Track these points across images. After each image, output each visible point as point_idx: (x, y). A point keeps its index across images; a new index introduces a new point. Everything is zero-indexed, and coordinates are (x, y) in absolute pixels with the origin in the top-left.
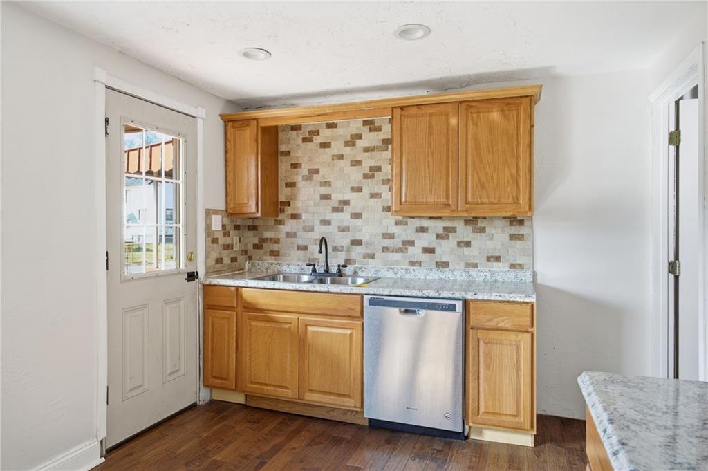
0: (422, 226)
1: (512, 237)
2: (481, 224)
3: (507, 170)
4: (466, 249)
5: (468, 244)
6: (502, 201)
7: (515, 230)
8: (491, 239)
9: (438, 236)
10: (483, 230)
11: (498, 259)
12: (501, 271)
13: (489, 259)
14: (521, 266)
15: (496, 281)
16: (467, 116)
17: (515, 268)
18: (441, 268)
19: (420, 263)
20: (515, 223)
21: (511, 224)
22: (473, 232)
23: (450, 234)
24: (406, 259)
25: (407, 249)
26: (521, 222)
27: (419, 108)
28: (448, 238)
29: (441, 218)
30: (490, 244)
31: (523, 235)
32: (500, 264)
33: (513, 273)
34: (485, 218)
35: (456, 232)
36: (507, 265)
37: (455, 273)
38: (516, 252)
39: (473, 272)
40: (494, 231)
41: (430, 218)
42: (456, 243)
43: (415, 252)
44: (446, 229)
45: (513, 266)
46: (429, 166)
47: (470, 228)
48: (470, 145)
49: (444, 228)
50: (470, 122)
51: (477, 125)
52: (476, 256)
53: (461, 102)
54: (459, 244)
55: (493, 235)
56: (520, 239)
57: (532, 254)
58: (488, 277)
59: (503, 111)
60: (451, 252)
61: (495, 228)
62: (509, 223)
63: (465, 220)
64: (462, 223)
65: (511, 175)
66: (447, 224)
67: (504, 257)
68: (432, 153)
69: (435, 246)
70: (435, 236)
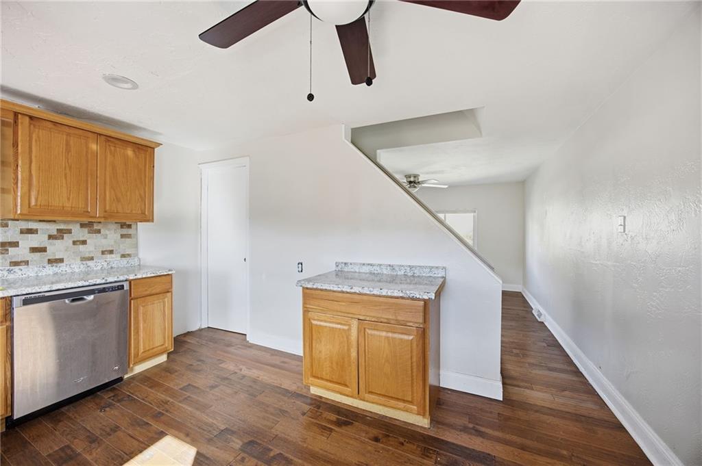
0: (30, 227)
1: (122, 236)
2: (96, 227)
3: (137, 192)
4: (81, 247)
5: (84, 242)
6: (134, 212)
7: (125, 231)
8: (106, 238)
9: (50, 237)
10: (99, 231)
11: (111, 252)
12: (114, 260)
13: (103, 253)
14: (129, 255)
15: (112, 268)
16: (106, 147)
17: (125, 257)
18: (55, 264)
19: (27, 263)
20: (125, 227)
21: (122, 227)
22: (89, 233)
23: (65, 235)
24: (6, 260)
25: (7, 250)
26: (129, 226)
27: (55, 125)
28: (63, 238)
29: (55, 221)
30: (104, 241)
31: (130, 235)
32: (113, 256)
33: (125, 261)
34: (100, 222)
35: (71, 233)
36: (119, 255)
37: (73, 267)
38: (126, 246)
39: (90, 263)
40: (107, 232)
41: (40, 221)
42: (71, 242)
43: (20, 253)
44: (59, 230)
45: (123, 256)
46: (66, 178)
47: (86, 230)
48: (108, 169)
49: (57, 229)
50: (108, 151)
51: (114, 156)
52: (92, 251)
53: (100, 135)
54: (74, 243)
55: (107, 235)
56: (129, 238)
57: (136, 246)
58: (105, 266)
59: (134, 151)
60: (66, 250)
61: (109, 230)
62: (120, 226)
63: (81, 224)
64: (78, 226)
65: (140, 195)
66: (62, 227)
67: (116, 250)
68: (70, 168)
69: (46, 246)
70: (47, 237)
